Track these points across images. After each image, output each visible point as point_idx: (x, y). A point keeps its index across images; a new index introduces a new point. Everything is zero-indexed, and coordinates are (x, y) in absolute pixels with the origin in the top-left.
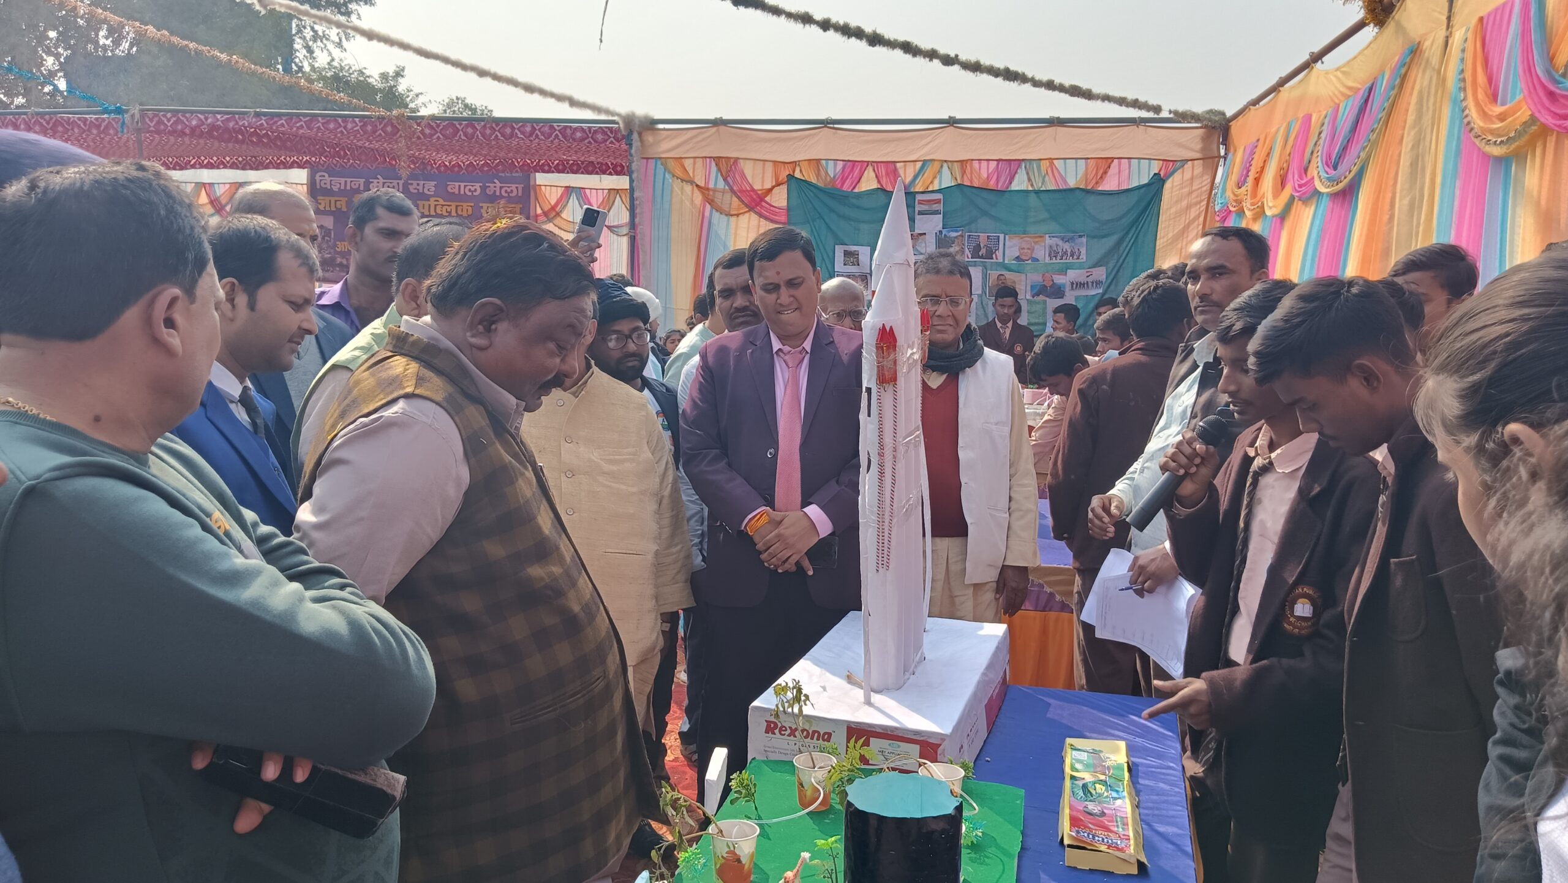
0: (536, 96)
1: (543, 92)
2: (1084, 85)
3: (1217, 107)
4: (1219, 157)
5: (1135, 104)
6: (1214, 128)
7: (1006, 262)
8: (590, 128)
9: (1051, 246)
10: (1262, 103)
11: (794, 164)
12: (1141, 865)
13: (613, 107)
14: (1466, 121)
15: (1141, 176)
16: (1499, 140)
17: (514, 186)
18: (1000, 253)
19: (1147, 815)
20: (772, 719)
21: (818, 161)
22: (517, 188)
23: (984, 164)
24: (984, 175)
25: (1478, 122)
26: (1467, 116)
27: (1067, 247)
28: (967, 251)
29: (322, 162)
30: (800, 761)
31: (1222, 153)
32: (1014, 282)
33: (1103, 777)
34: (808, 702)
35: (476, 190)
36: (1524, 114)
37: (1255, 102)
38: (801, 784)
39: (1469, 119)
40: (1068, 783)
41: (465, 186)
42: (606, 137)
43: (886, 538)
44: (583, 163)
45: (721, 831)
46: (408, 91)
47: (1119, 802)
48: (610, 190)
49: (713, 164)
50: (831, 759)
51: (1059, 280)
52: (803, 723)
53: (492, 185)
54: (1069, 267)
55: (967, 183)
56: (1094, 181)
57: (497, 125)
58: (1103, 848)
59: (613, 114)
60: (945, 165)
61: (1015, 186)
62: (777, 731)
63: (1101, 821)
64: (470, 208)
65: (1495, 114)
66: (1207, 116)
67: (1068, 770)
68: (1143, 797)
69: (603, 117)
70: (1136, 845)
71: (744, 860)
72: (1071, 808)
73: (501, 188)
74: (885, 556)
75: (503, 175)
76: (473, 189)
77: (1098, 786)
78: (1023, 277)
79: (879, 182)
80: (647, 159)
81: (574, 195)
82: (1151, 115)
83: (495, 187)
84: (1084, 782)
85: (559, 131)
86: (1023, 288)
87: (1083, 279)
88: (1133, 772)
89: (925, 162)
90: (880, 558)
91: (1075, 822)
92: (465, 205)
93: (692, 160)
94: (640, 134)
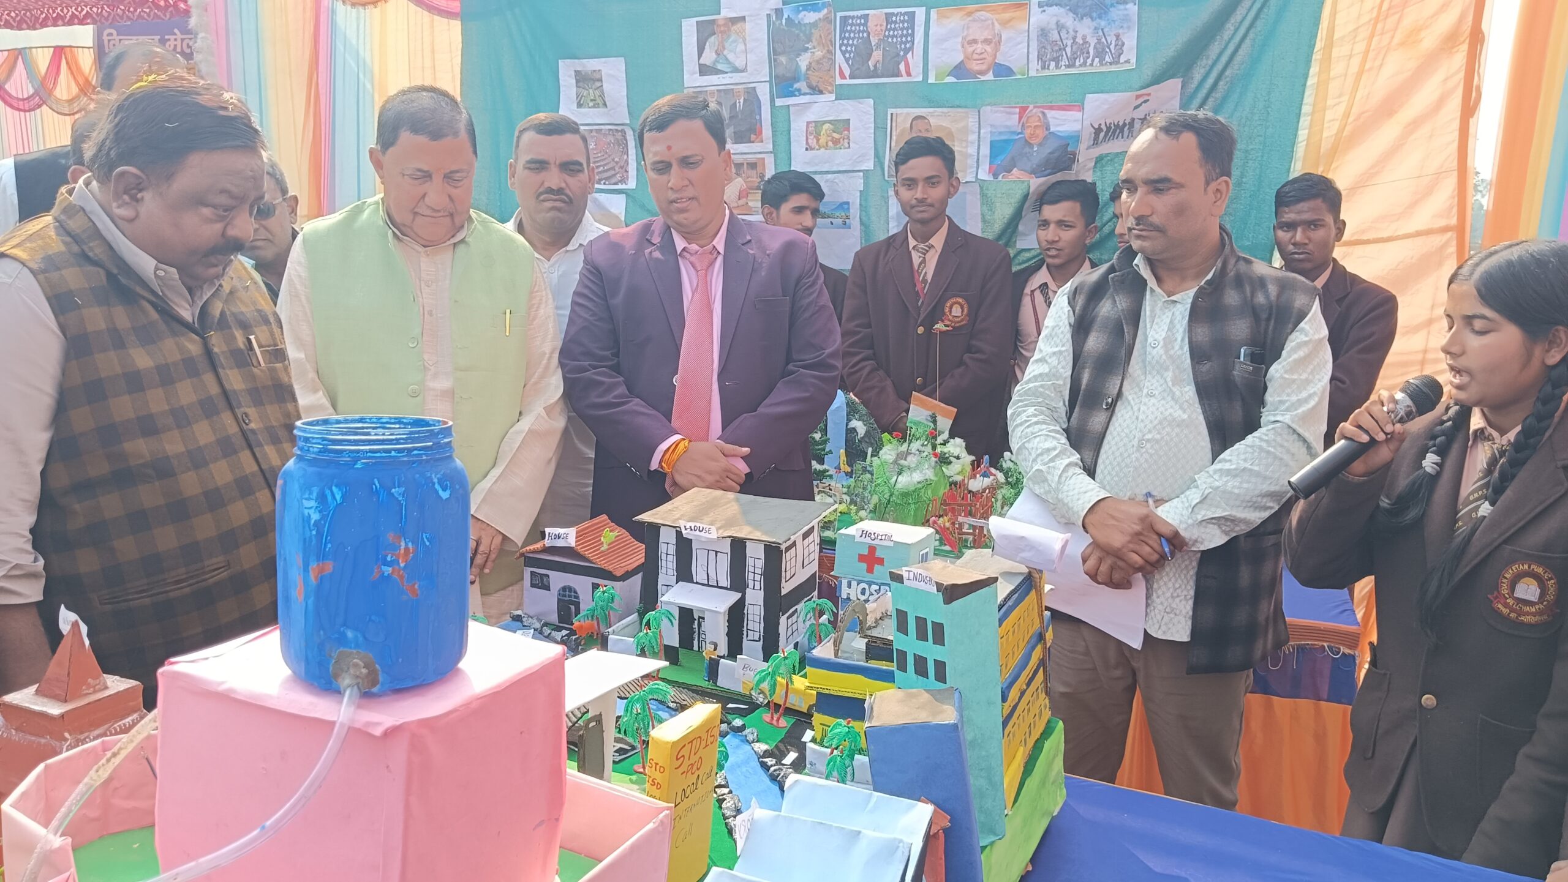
7: (931, 80)
9: (1043, 33)
18: (915, 59)
27: (1085, 29)
28: (839, 58)
32: (951, 134)
51: (1064, 123)
54: (1091, 85)
78: (972, 120)
86: (972, 151)
87: (1124, 116)
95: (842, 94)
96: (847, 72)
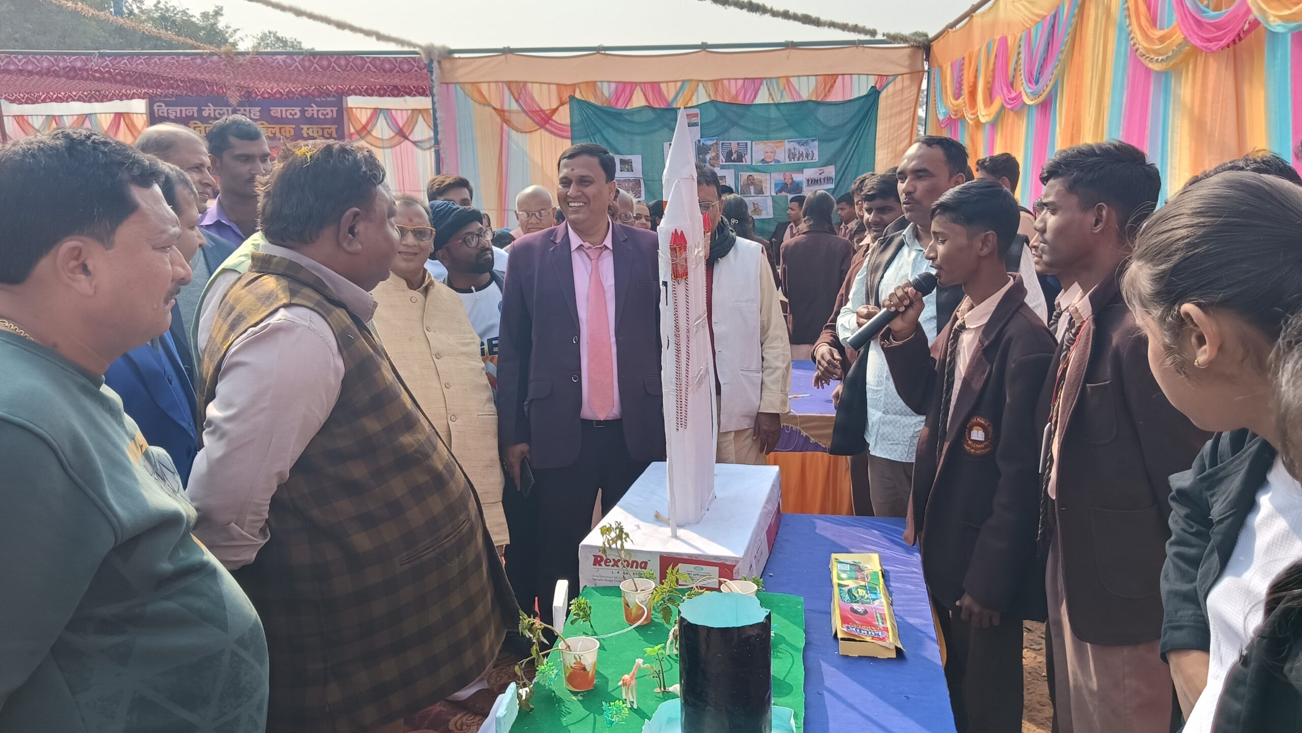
0: (347, 32)
1: (353, 29)
2: (814, 14)
3: (921, 30)
4: (924, 71)
5: (855, 29)
6: (918, 47)
7: (754, 164)
8: (395, 58)
9: (790, 150)
10: (958, 26)
11: (574, 86)
12: (898, 650)
13: (414, 40)
14: (1132, 43)
15: (860, 88)
16: (1160, 58)
17: (329, 110)
18: (748, 157)
19: (900, 611)
20: (600, 554)
21: (594, 83)
22: (332, 111)
23: (733, 82)
24: (734, 92)
25: (1142, 44)
26: (1132, 39)
27: (802, 149)
28: (721, 157)
29: (158, 93)
30: (625, 586)
31: (926, 68)
32: (761, 181)
33: (863, 583)
34: (628, 539)
35: (296, 114)
36: (1178, 37)
37: (952, 25)
38: (627, 605)
39: (1135, 40)
40: (836, 589)
41: (286, 110)
42: (411, 67)
43: (683, 403)
44: (388, 88)
45: (569, 647)
46: (227, 27)
47: (877, 603)
48: (413, 110)
49: (506, 89)
50: (650, 583)
51: (797, 177)
52: (625, 556)
53: (310, 109)
54: (805, 166)
55: (720, 99)
56: (823, 95)
57: (314, 58)
58: (868, 639)
59: (414, 46)
60: (701, 85)
61: (757, 101)
62: (603, 563)
63: (866, 619)
64: (292, 131)
65: (1156, 37)
66: (913, 38)
67: (835, 581)
68: (895, 597)
69: (406, 49)
70: (894, 634)
71: (588, 668)
72: (841, 610)
73: (318, 111)
74: (683, 417)
75: (319, 100)
76: (293, 113)
77: (859, 590)
78: (768, 175)
79: (647, 100)
80: (447, 84)
81: (381, 116)
82: (868, 38)
83: (313, 110)
84: (848, 588)
85: (370, 63)
86: (769, 186)
87: (816, 176)
88: (886, 578)
89: (684, 82)
90: (679, 420)
91: (845, 620)
92: (287, 127)
93: (486, 84)
94: (439, 62)
95: (723, 167)
96: (724, 160)
